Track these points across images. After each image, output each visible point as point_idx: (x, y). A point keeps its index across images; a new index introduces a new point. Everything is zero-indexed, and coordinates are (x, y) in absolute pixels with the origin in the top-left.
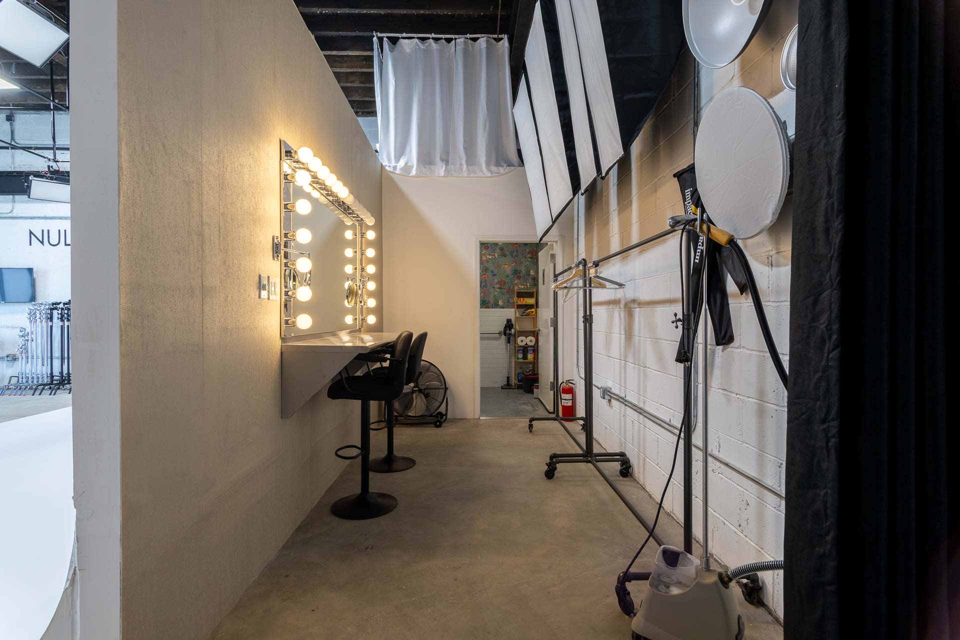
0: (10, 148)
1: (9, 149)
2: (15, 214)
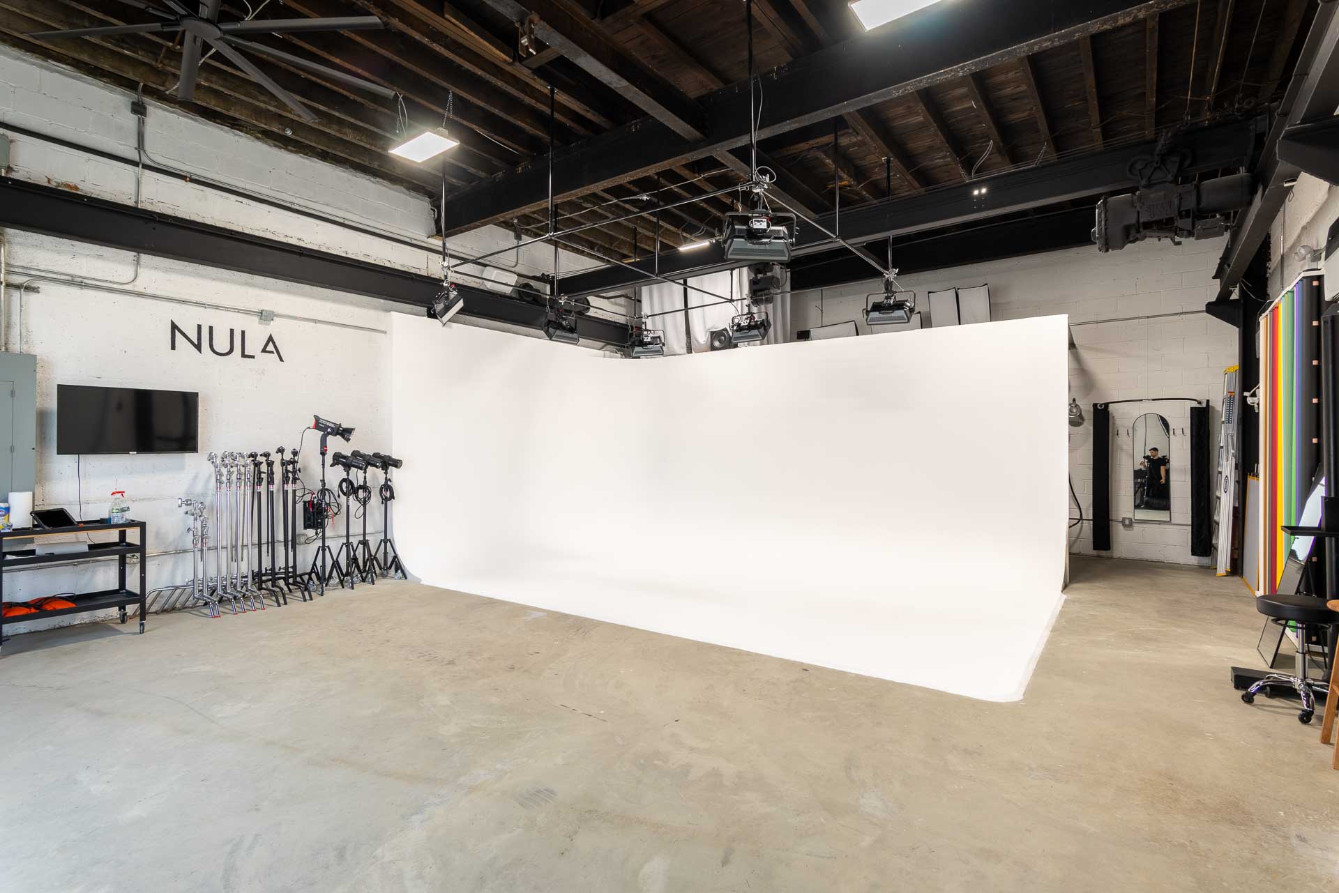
0: (140, 166)
1: (138, 166)
2: (139, 286)
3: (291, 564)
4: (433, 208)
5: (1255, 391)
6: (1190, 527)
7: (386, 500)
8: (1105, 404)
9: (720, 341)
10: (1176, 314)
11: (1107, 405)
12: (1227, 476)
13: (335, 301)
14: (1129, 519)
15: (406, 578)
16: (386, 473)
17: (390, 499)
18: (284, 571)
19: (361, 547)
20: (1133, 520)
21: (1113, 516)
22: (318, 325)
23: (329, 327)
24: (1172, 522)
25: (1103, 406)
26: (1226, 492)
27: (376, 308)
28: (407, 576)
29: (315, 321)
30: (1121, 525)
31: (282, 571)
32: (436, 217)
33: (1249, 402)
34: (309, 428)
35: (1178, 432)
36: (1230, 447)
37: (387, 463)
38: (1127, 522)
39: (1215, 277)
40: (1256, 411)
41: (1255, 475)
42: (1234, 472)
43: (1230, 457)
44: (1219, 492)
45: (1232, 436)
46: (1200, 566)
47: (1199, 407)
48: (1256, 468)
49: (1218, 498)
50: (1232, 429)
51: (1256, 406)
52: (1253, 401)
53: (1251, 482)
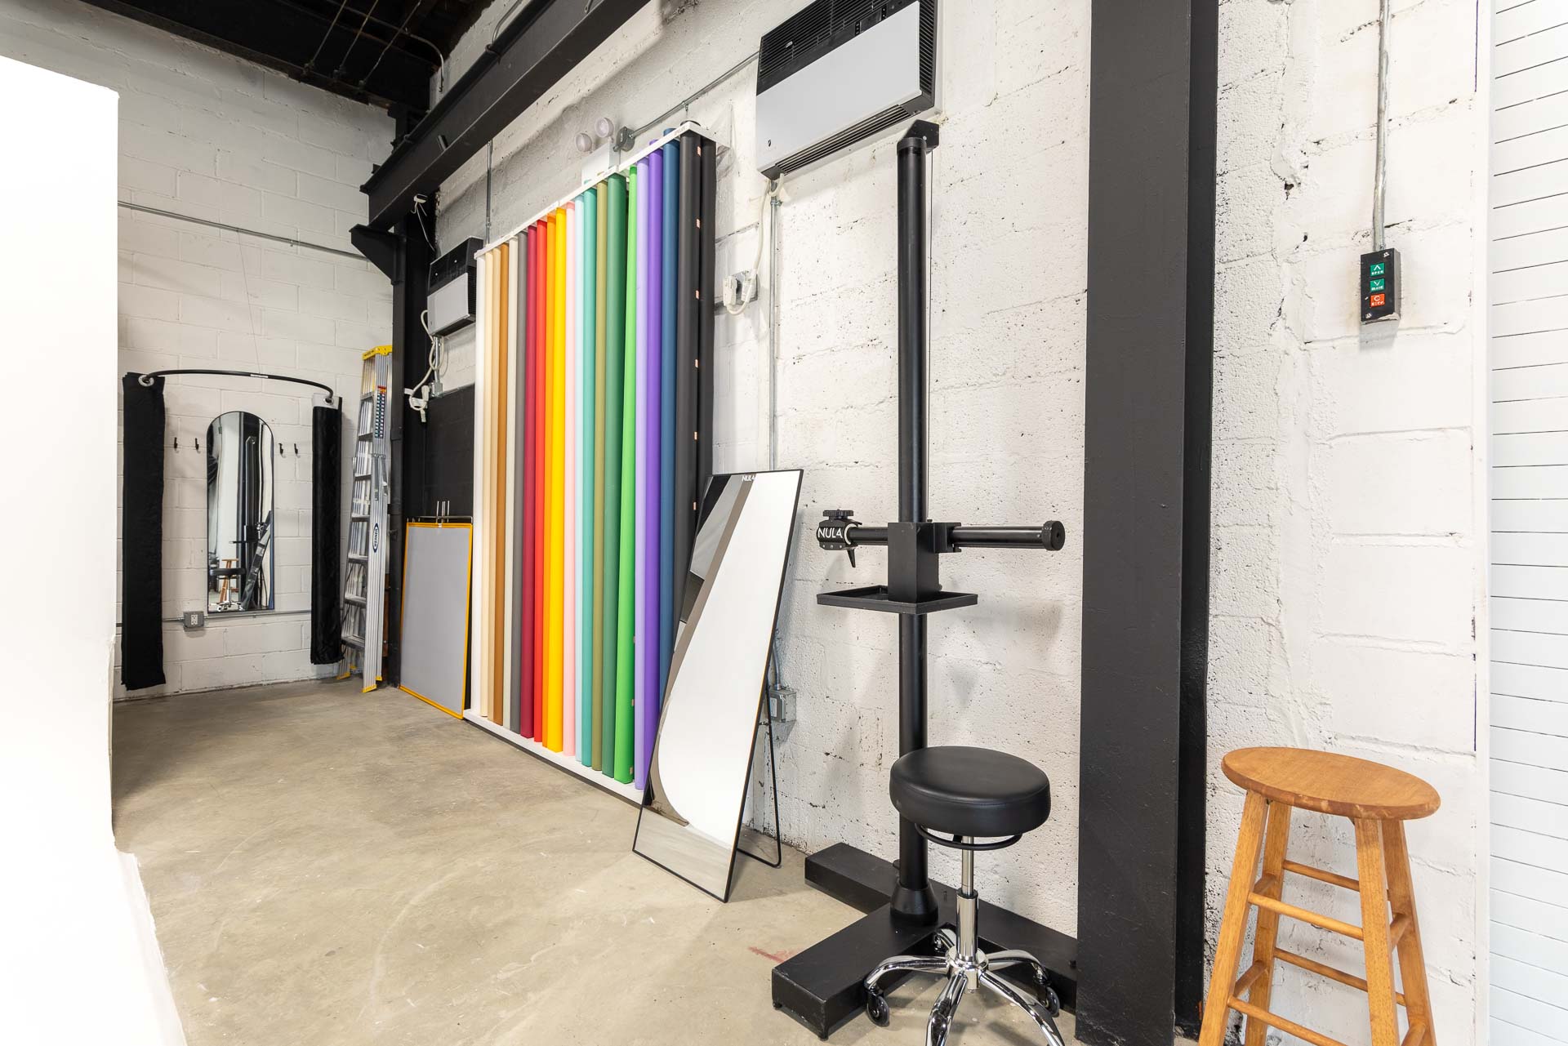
5: (420, 388)
6: (310, 615)
8: (155, 375)
10: (287, 240)
11: (159, 379)
12: (377, 525)
14: (196, 613)
20: (206, 614)
21: (167, 613)
24: (277, 609)
25: (152, 381)
26: (375, 551)
30: (180, 627)
33: (412, 406)
35: (289, 450)
36: (381, 477)
38: (194, 620)
39: (364, 189)
40: (424, 420)
41: (433, 521)
42: (386, 515)
43: (381, 492)
44: (355, 552)
45: (383, 459)
46: (324, 680)
47: (327, 405)
48: (444, 507)
49: (352, 561)
50: (384, 447)
51: (423, 413)
52: (419, 404)
53: (417, 532)
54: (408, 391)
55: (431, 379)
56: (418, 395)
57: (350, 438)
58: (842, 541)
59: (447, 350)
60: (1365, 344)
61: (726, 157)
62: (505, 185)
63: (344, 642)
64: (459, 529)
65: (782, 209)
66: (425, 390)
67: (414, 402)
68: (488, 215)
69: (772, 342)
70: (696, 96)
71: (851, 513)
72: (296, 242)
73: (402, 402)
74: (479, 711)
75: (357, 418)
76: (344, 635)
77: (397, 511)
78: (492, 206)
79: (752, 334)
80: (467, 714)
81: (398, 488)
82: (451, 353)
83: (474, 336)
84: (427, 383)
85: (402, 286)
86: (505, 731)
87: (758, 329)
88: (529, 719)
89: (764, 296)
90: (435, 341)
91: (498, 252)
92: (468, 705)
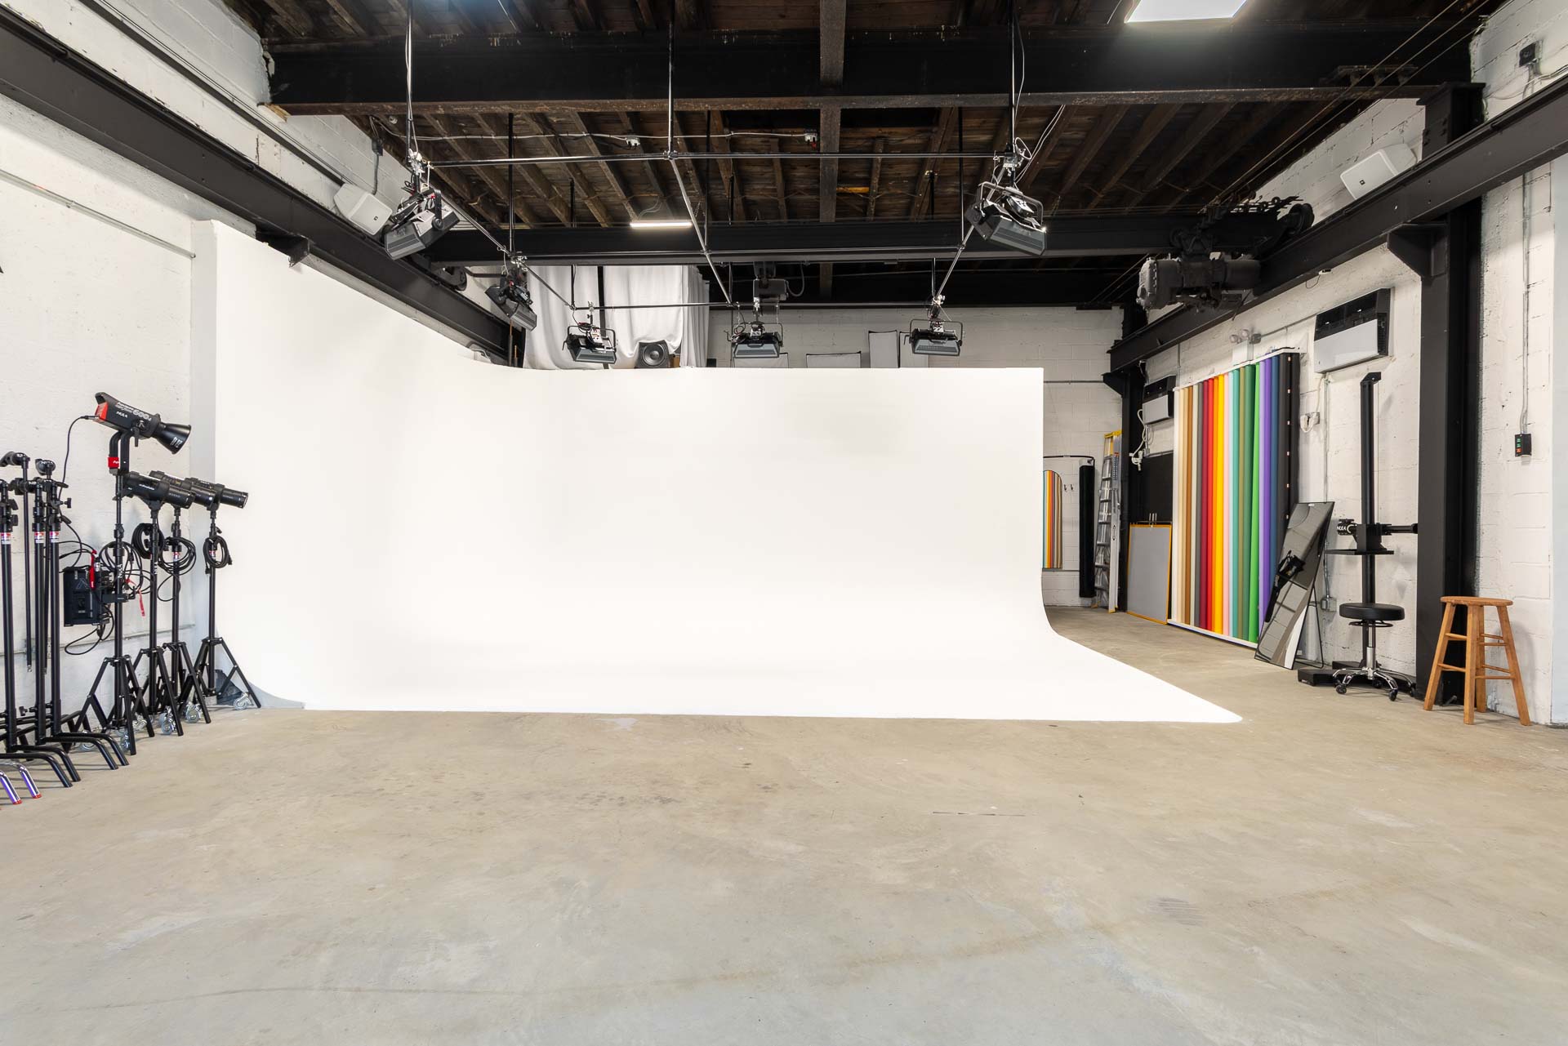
3: (48, 699)
4: (268, 55)
5: (1137, 452)
6: (1080, 573)
7: (212, 567)
9: (652, 357)
12: (1113, 526)
13: (106, 173)
15: (259, 706)
16: (213, 516)
17: (222, 565)
18: (33, 714)
19: (145, 658)
22: (72, 211)
23: (94, 221)
24: (1063, 569)
26: (1113, 540)
27: (175, 206)
28: (261, 704)
29: (69, 203)
31: (28, 714)
32: (272, 72)
33: (1133, 463)
34: (86, 418)
35: (1069, 488)
36: (1115, 501)
37: (218, 497)
39: (1108, 352)
40: (1140, 469)
41: (1148, 524)
42: (1119, 521)
43: (1116, 509)
44: (1100, 540)
45: (1118, 491)
46: (1085, 607)
47: (1088, 464)
48: (1153, 517)
49: (1099, 545)
50: (1117, 485)
51: (1139, 465)
52: (1136, 461)
53: (1136, 530)
54: (1131, 455)
55: (1144, 446)
56: (1137, 456)
57: (1098, 479)
58: (1346, 531)
59: (1153, 431)
60: (1523, 463)
61: (1305, 358)
62: (1189, 348)
63: (1096, 588)
64: (1164, 528)
65: (1330, 385)
66: (1141, 453)
67: (1134, 460)
68: (1179, 361)
69: (1325, 443)
70: (1291, 325)
71: (1353, 520)
72: (1072, 382)
73: (1127, 461)
74: (1177, 619)
75: (1102, 471)
76: (1096, 585)
77: (1126, 518)
78: (1181, 357)
79: (1317, 440)
80: (1169, 621)
81: (1126, 507)
82: (1155, 433)
83: (1173, 424)
84: (1141, 449)
85: (1128, 400)
86: (1192, 627)
87: (1319, 438)
88: (1205, 617)
89: (1322, 422)
90: (1146, 427)
91: (1187, 390)
92: (1170, 617)
